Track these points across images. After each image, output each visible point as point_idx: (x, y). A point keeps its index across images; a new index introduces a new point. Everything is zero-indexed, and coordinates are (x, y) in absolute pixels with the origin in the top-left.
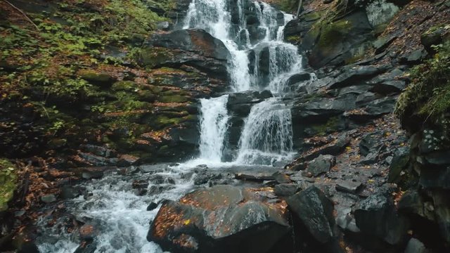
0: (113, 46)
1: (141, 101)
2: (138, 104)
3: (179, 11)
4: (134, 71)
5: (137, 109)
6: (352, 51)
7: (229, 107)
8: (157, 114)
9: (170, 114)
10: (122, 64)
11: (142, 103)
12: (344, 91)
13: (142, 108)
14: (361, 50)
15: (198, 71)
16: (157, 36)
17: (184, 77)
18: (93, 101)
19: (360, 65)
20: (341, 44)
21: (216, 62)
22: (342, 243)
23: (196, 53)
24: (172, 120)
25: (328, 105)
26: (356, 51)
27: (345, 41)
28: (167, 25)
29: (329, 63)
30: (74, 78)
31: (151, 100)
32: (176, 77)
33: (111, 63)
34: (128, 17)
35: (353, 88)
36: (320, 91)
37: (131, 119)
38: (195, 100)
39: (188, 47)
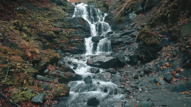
0: (55, 21)
1: (68, 38)
2: (67, 39)
3: (71, 10)
4: (62, 29)
5: (66, 40)
6: (125, 26)
8: (73, 42)
9: (76, 42)
10: (58, 27)
11: (68, 39)
12: (124, 36)
14: (127, 26)
15: (82, 30)
16: (68, 19)
17: (78, 32)
18: (54, 38)
19: (128, 30)
20: (122, 24)
21: (86, 28)
22: (126, 64)
23: (80, 24)
24: (77, 44)
25: (120, 40)
26: (126, 26)
28: (68, 15)
29: (118, 29)
30: (50, 31)
31: (70, 38)
32: (76, 32)
33: (55, 26)
34: (58, 12)
35: (126, 36)
36: (117, 36)
37: (65, 43)
38: (83, 38)
39: (78, 23)
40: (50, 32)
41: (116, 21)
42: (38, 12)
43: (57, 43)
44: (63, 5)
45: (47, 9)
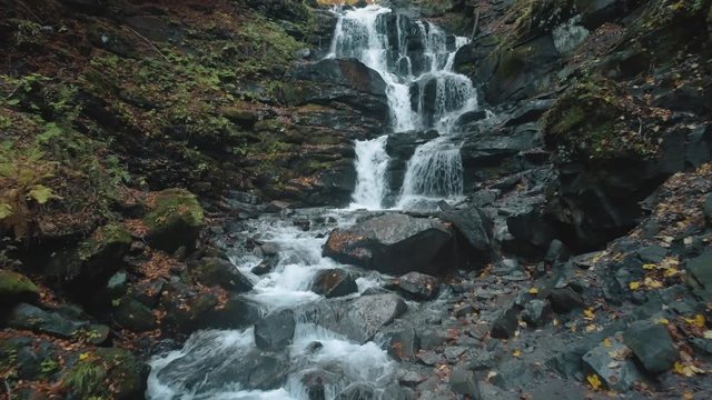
0: (250, 79)
1: (287, 142)
2: (283, 145)
3: (322, 34)
4: (275, 109)
5: (283, 152)
6: (536, 83)
7: (389, 149)
8: (307, 158)
9: (321, 157)
10: (260, 101)
11: (289, 145)
12: (521, 128)
13: (289, 151)
14: (546, 82)
15: (351, 109)
16: (301, 68)
17: (334, 116)
18: (234, 142)
19: (539, 99)
20: (523, 75)
21: (372, 98)
23: (347, 87)
24: (324, 164)
25: (502, 144)
26: (540, 83)
27: (528, 71)
28: (308, 53)
29: (509, 98)
30: (216, 115)
31: (298, 142)
32: (325, 115)
33: (248, 99)
34: (265, 44)
35: (530, 125)
36: (495, 128)
37: (276, 162)
38: (349, 141)
39: (337, 80)
40: (214, 120)
41: (497, 66)
42: (187, 46)
43: (246, 164)
44: (292, 18)
45: (221, 35)
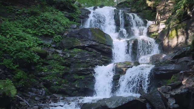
3: (83, 18)
4: (58, 51)
5: (60, 70)
8: (73, 73)
9: (80, 73)
12: (181, 60)
13: (64, 69)
15: (95, 51)
16: (72, 32)
17: (86, 54)
21: (106, 47)
23: (94, 41)
24: (81, 77)
25: (172, 67)
28: (75, 26)
31: (69, 66)
35: (185, 58)
37: (57, 75)
38: (93, 66)
39: (89, 37)
44: (69, 11)
